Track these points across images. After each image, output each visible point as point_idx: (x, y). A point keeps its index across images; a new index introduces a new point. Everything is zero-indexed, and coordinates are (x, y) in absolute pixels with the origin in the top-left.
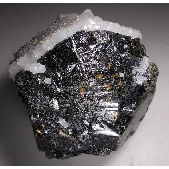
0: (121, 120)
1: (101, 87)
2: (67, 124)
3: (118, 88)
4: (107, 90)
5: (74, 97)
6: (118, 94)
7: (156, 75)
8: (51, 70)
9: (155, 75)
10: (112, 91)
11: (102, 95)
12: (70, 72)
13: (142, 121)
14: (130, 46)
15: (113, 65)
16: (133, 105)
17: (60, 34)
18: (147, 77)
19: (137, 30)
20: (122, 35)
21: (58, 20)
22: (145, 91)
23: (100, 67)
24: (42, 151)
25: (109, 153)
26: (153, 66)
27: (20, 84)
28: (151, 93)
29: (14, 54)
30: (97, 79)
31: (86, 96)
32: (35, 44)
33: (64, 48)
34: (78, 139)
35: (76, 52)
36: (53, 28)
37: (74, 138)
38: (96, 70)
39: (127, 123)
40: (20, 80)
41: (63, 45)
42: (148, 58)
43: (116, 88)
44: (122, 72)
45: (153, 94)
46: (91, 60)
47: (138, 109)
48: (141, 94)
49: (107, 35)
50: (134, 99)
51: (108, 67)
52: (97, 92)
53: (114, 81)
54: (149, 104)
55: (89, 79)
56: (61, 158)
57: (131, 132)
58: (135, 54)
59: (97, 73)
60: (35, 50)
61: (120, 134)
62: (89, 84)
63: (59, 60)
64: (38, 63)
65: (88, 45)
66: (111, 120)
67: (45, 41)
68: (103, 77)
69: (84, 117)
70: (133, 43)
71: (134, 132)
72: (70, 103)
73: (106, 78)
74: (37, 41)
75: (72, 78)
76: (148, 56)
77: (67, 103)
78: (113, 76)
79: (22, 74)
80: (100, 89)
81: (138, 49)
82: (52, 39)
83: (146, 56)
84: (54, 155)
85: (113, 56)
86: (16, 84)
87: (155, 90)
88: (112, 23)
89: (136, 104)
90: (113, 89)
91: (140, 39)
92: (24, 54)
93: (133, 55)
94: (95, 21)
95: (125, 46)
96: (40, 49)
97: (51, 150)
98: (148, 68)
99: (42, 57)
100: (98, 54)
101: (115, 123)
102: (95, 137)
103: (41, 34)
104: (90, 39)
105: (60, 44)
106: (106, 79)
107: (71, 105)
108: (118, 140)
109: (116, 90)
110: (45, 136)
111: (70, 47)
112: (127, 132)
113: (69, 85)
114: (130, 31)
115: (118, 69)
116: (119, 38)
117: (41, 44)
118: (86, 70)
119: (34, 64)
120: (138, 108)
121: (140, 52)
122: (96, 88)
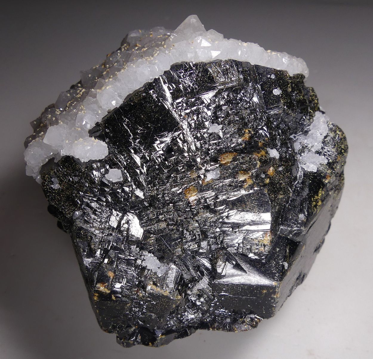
0: (278, 249)
1: (233, 182)
2: (163, 268)
3: (267, 181)
4: (246, 186)
5: (174, 206)
6: (269, 195)
7: (343, 151)
8: (121, 152)
9: (341, 151)
10: (256, 188)
11: (235, 198)
12: (162, 152)
13: (319, 251)
14: (286, 91)
15: (253, 132)
16: (302, 217)
17: (136, 72)
18: (324, 155)
19: (298, 57)
20: (268, 68)
21: (125, 45)
22: (324, 185)
23: (227, 138)
24: (110, 332)
25: (257, 323)
26: (335, 132)
27: (52, 186)
28: (335, 191)
29: (32, 123)
30: (221, 165)
31: (200, 203)
32: (80, 98)
33: (146, 102)
34: (188, 298)
35: (174, 108)
36: (118, 62)
37: (179, 297)
38: (219, 146)
39: (290, 257)
40: (52, 178)
41: (144, 94)
42: (324, 115)
43: (263, 182)
44: (274, 146)
45: (339, 192)
46: (207, 123)
47: (312, 225)
48: (317, 193)
49: (238, 69)
50: (301, 204)
51: (243, 138)
52: (223, 192)
53: (258, 166)
54: (332, 215)
55: (204, 166)
56: (153, 344)
57: (300, 276)
58: (298, 107)
59: (220, 152)
60: (82, 109)
61: (277, 281)
62: (205, 176)
63: (138, 129)
64: (91, 136)
65: (198, 93)
66: (257, 251)
67: (103, 88)
68: (234, 160)
69: (199, 249)
70: (292, 85)
71: (304, 276)
72: (165, 220)
73: (241, 161)
74: (84, 90)
75: (167, 167)
76: (323, 113)
77: (159, 221)
78: (255, 156)
79: (57, 165)
80: (230, 185)
81: (303, 96)
82: (118, 84)
83: (320, 111)
84: (136, 338)
85: (251, 113)
86: (44, 186)
87: (344, 184)
88: (245, 44)
89: (306, 213)
90: (258, 185)
91: (304, 77)
92: (57, 120)
93: (293, 110)
94: (210, 40)
95: (277, 92)
96: (94, 106)
97: (131, 327)
98: (326, 137)
99: (97, 124)
100: (221, 110)
101: (266, 258)
102: (225, 292)
103: (90, 75)
104: (200, 80)
105: (137, 93)
106: (241, 163)
107: (168, 225)
108: (274, 293)
109: (265, 185)
110: (116, 297)
111: (159, 100)
112: (291, 276)
113: (163, 181)
114: (284, 59)
115: (264, 140)
116: (261, 74)
117: (95, 96)
118: (197, 148)
119: (81, 139)
120: (312, 223)
121: (306, 103)
122: (221, 184)
